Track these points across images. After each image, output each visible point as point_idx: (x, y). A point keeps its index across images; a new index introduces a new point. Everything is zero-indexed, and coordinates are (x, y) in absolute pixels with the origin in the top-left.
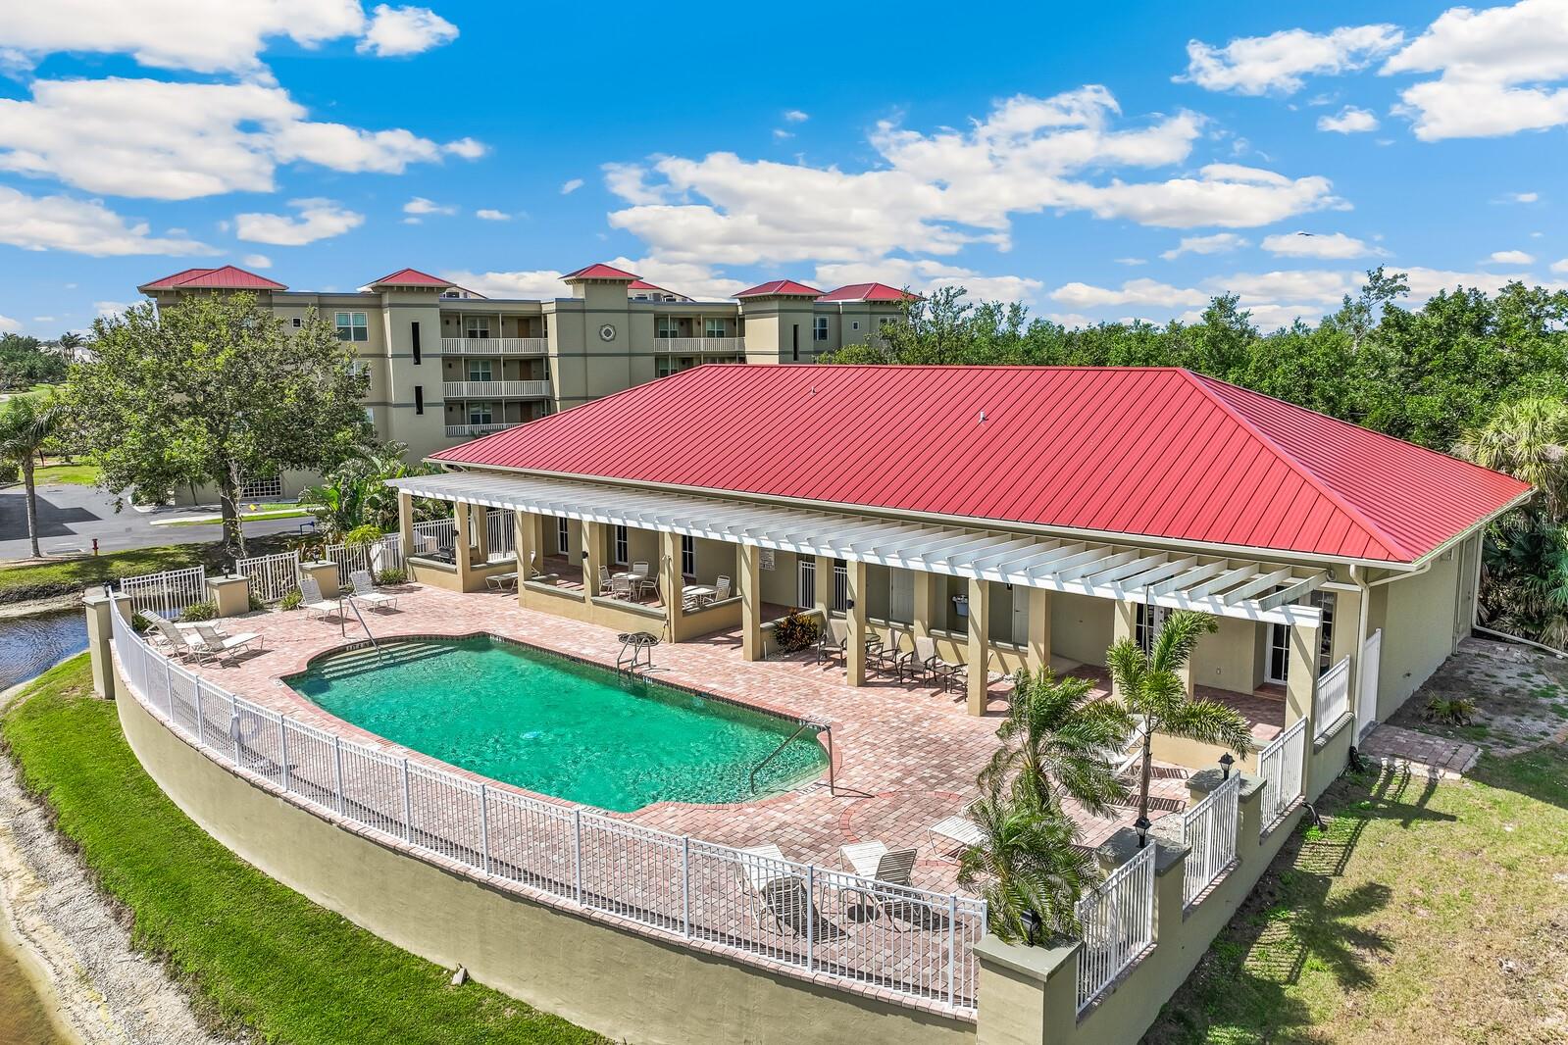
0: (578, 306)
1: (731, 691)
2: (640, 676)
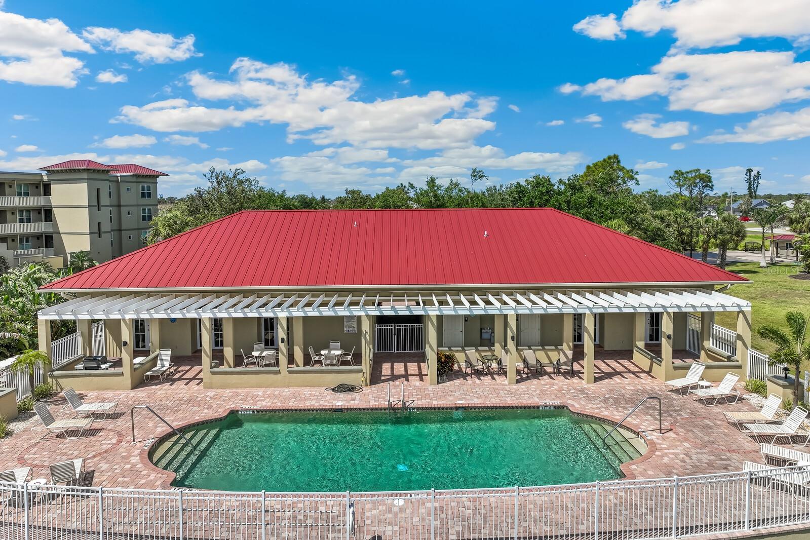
1: (475, 402)
2: (406, 408)
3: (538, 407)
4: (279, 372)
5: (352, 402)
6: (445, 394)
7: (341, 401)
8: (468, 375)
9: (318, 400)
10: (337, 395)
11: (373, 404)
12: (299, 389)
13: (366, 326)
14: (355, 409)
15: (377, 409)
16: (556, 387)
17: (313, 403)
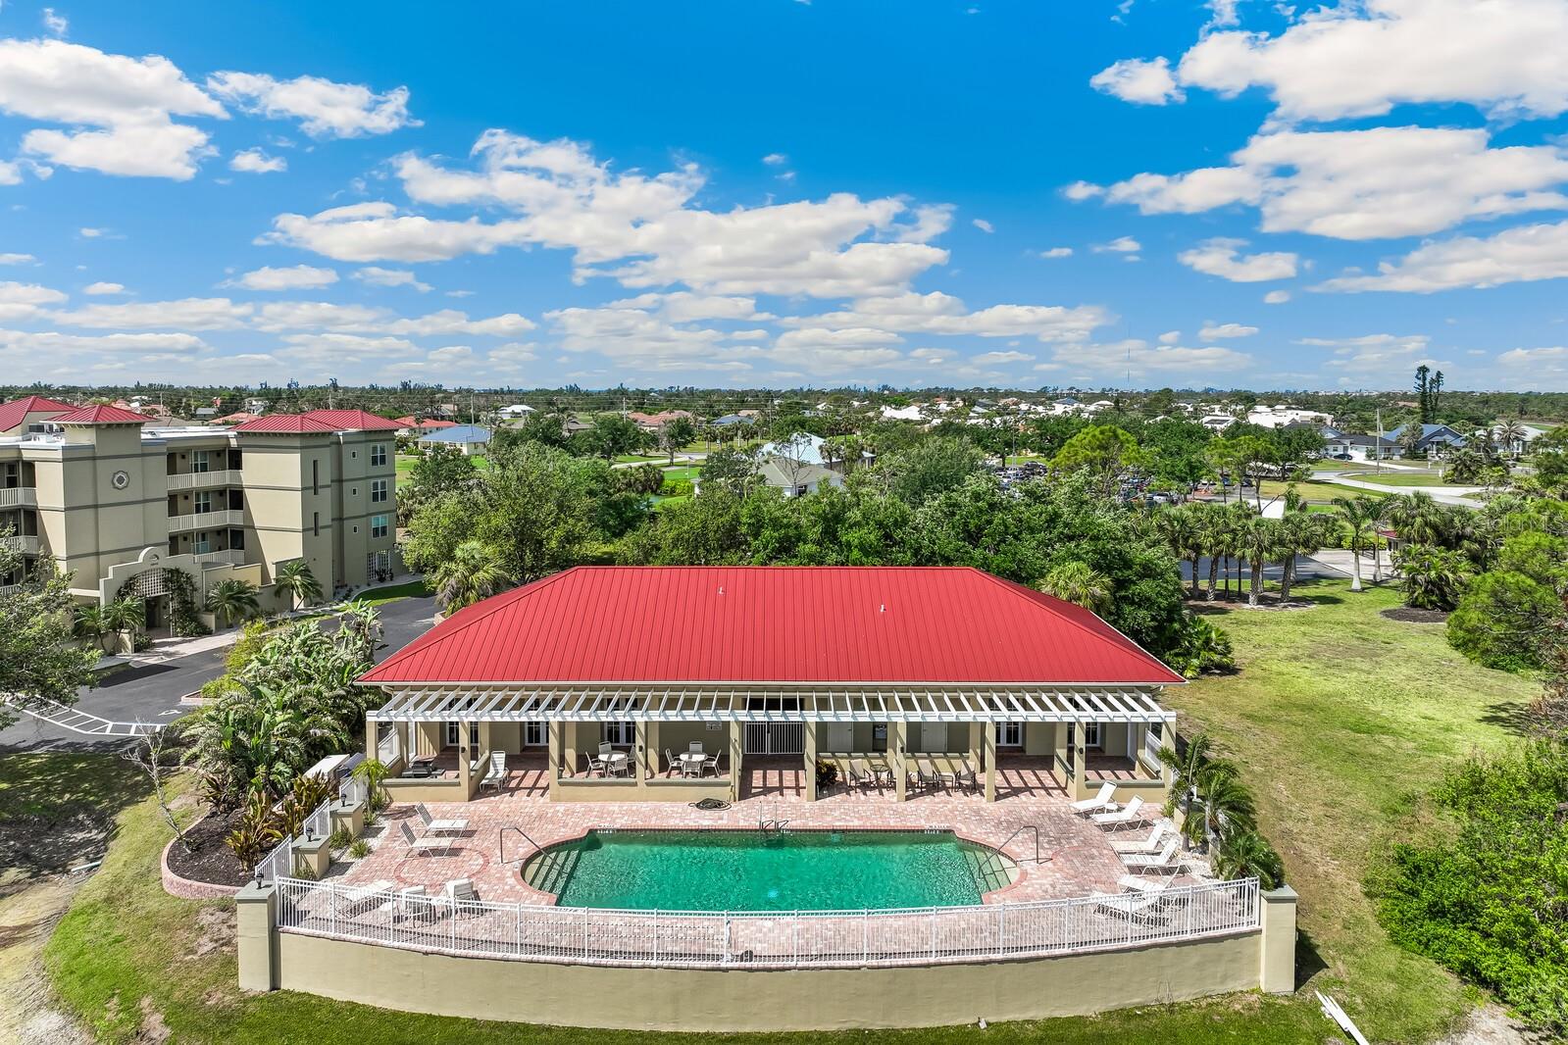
0: (89, 453)
1: (855, 824)
2: (779, 830)
3: (923, 831)
4: (635, 784)
5: (720, 822)
6: (824, 812)
7: (707, 820)
8: (851, 788)
9: (682, 819)
10: (703, 812)
11: (742, 824)
12: (659, 804)
13: (735, 733)
14: (724, 830)
15: (747, 830)
16: (950, 806)
17: (677, 822)
